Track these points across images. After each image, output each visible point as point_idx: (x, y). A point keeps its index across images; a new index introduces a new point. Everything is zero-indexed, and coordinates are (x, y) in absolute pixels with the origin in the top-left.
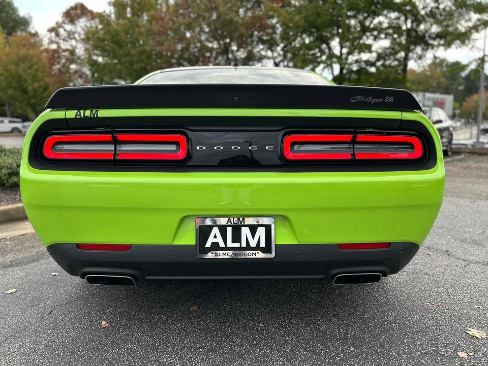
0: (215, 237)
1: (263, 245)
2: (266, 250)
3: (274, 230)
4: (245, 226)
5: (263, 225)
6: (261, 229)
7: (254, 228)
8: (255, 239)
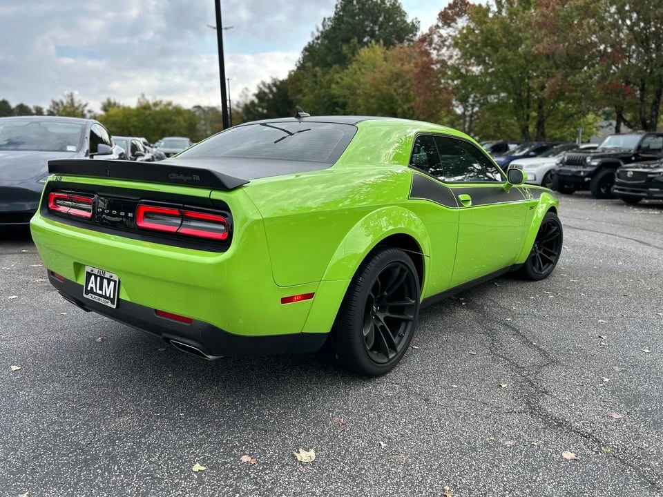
0: (92, 283)
1: (112, 297)
2: (112, 301)
3: (118, 286)
4: (106, 278)
5: (113, 281)
6: (112, 283)
7: (109, 281)
8: (109, 290)
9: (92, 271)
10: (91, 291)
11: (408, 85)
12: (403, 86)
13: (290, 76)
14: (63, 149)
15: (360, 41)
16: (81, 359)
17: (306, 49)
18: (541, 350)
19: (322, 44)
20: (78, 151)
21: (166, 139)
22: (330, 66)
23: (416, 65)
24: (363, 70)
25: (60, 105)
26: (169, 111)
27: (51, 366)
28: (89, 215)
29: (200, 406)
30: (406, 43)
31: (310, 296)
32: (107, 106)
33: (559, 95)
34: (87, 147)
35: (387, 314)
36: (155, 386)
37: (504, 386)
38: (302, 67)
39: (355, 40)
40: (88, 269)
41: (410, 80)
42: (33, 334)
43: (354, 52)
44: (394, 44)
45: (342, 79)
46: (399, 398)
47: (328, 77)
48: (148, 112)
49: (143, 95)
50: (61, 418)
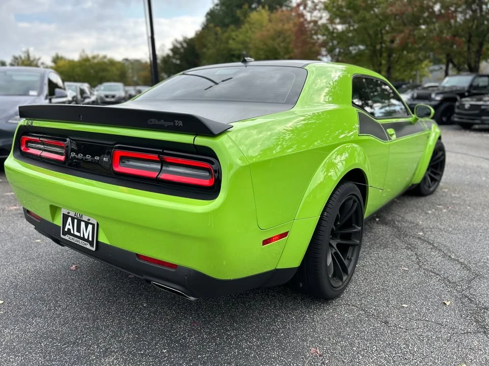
0: (69, 225)
1: (90, 239)
2: (91, 244)
3: (96, 229)
4: (84, 221)
5: (91, 224)
6: (90, 227)
7: (87, 224)
8: (87, 233)
9: (69, 213)
10: (69, 232)
11: (288, 40)
12: (284, 41)
13: (197, 34)
14: (26, 94)
15: (250, 7)
16: (60, 289)
17: (208, 14)
18: (462, 264)
19: (221, 10)
20: (39, 95)
21: (106, 84)
22: (227, 26)
23: (295, 24)
24: (253, 29)
25: (19, 59)
26: (105, 63)
27: (31, 298)
28: (62, 158)
29: (180, 340)
30: (284, 8)
31: (284, 235)
32: (56, 60)
33: (404, 46)
34: (46, 91)
35: (339, 241)
36: (133, 317)
37: (448, 303)
38: (206, 28)
39: (246, 6)
40: (65, 211)
41: (289, 36)
42: (12, 264)
43: (246, 15)
44: (276, 9)
45: (237, 36)
46: (361, 321)
47: (226, 35)
48: (88, 64)
49: (83, 51)
50: (47, 361)
